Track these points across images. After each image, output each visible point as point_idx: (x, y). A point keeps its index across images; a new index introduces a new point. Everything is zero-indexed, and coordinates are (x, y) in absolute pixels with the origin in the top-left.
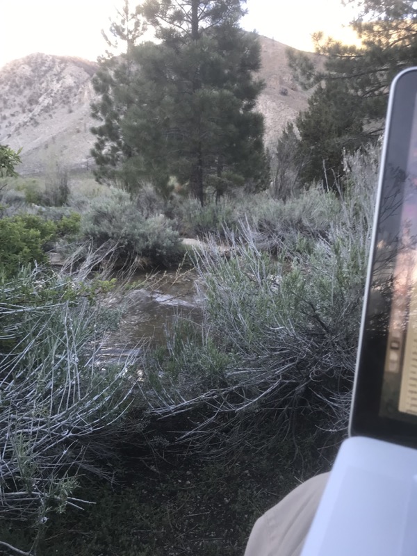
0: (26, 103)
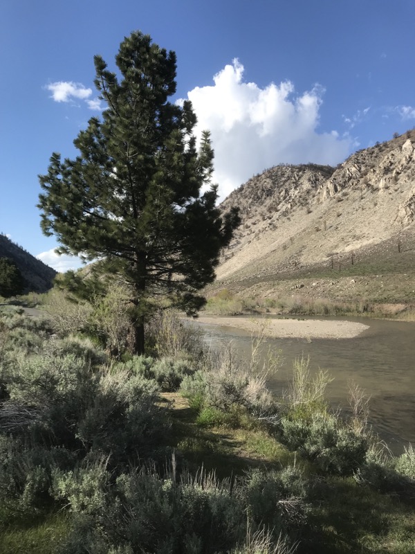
0: (266, 212)
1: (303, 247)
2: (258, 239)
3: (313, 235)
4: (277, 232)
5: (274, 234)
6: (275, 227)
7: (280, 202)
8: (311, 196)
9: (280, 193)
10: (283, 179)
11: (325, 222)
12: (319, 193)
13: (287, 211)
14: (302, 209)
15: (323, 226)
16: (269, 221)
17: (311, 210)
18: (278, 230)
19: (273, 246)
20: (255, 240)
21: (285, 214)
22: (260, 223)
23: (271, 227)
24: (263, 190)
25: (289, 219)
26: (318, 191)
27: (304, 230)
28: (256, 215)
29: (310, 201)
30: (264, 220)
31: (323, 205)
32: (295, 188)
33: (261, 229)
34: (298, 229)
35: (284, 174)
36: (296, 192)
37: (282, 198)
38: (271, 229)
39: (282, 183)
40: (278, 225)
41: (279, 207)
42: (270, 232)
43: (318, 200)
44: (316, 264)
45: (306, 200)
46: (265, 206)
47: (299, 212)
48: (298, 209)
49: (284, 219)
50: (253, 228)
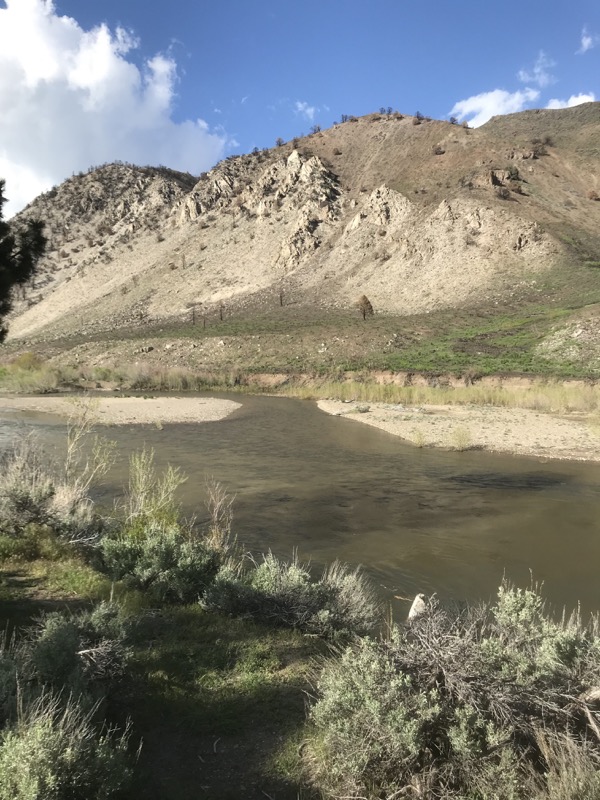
0: (94, 233)
1: (153, 291)
2: (83, 275)
3: (167, 275)
4: (113, 265)
5: (107, 268)
6: (109, 259)
7: (117, 221)
8: (163, 217)
9: (116, 206)
10: (121, 185)
11: (184, 257)
12: (175, 213)
13: (127, 236)
14: (150, 234)
15: (180, 262)
16: (100, 249)
17: (163, 237)
18: (113, 263)
19: (106, 288)
20: (77, 277)
21: (124, 239)
22: (85, 250)
23: (103, 257)
24: (89, 199)
25: (130, 247)
26: (174, 209)
27: (154, 267)
28: (78, 238)
29: (161, 223)
30: (91, 246)
31: (181, 231)
32: (140, 201)
33: (87, 260)
34: (144, 265)
35: (122, 178)
36: (141, 208)
37: (119, 215)
38: (103, 261)
39: (119, 192)
40: (113, 256)
41: (115, 228)
42: (101, 264)
43: (174, 222)
44: (171, 317)
45: (157, 221)
46: (93, 225)
47: (145, 239)
48: (144, 234)
49: (124, 247)
50: (74, 257)
